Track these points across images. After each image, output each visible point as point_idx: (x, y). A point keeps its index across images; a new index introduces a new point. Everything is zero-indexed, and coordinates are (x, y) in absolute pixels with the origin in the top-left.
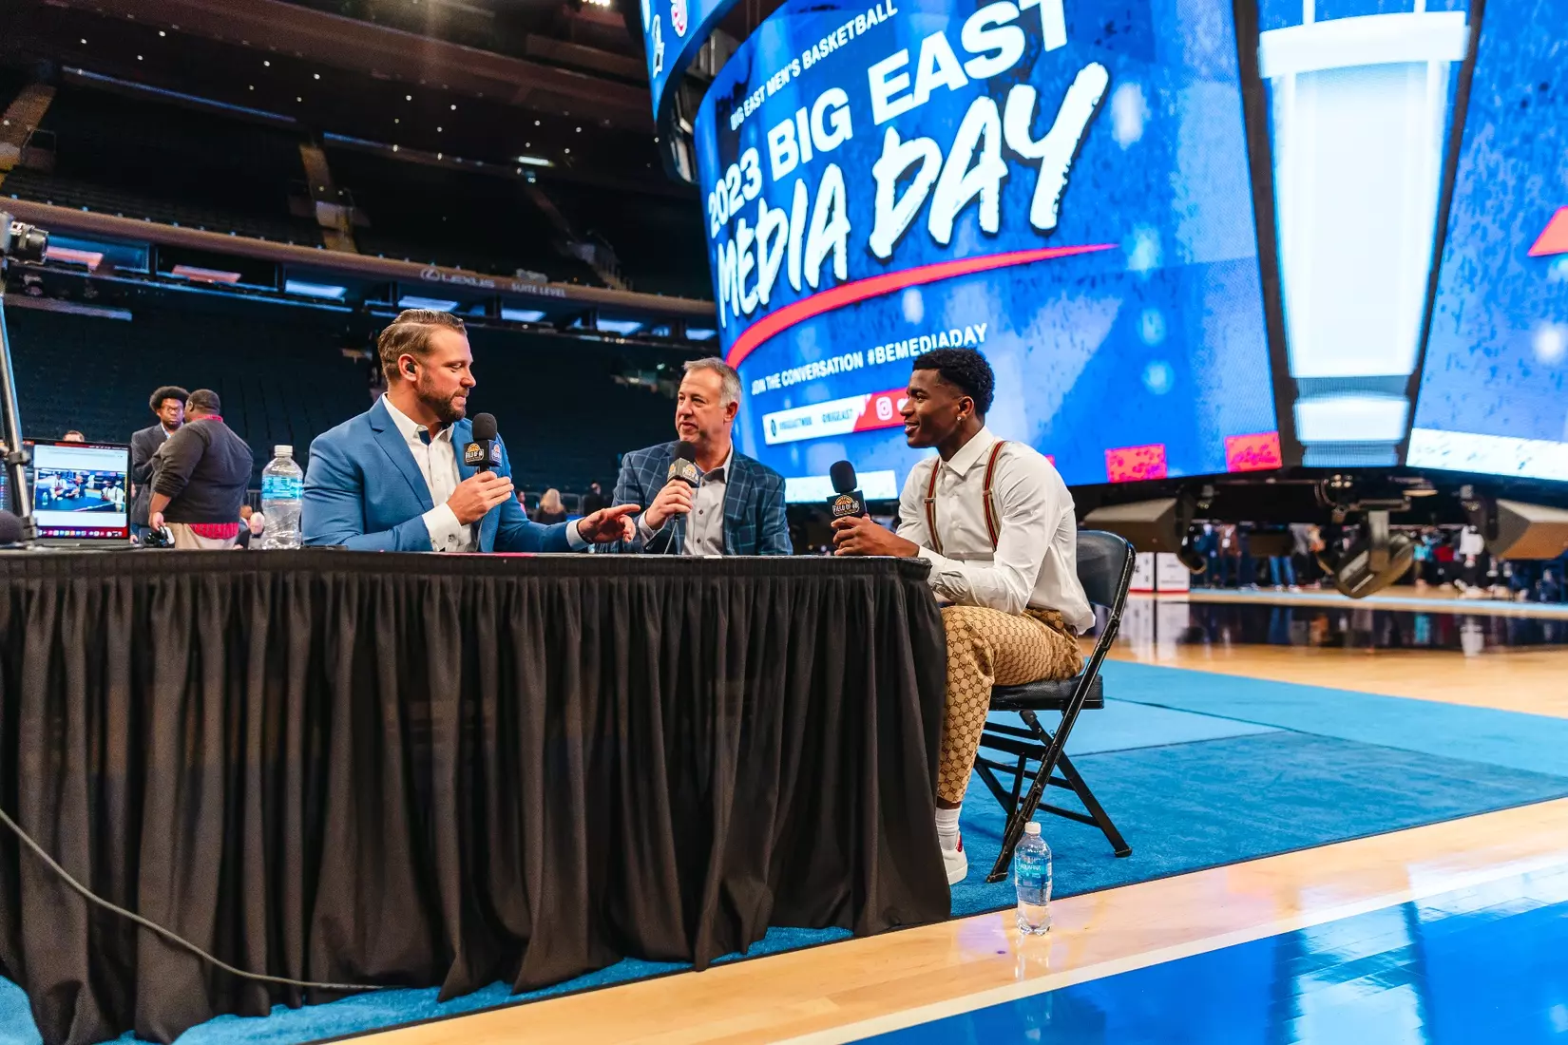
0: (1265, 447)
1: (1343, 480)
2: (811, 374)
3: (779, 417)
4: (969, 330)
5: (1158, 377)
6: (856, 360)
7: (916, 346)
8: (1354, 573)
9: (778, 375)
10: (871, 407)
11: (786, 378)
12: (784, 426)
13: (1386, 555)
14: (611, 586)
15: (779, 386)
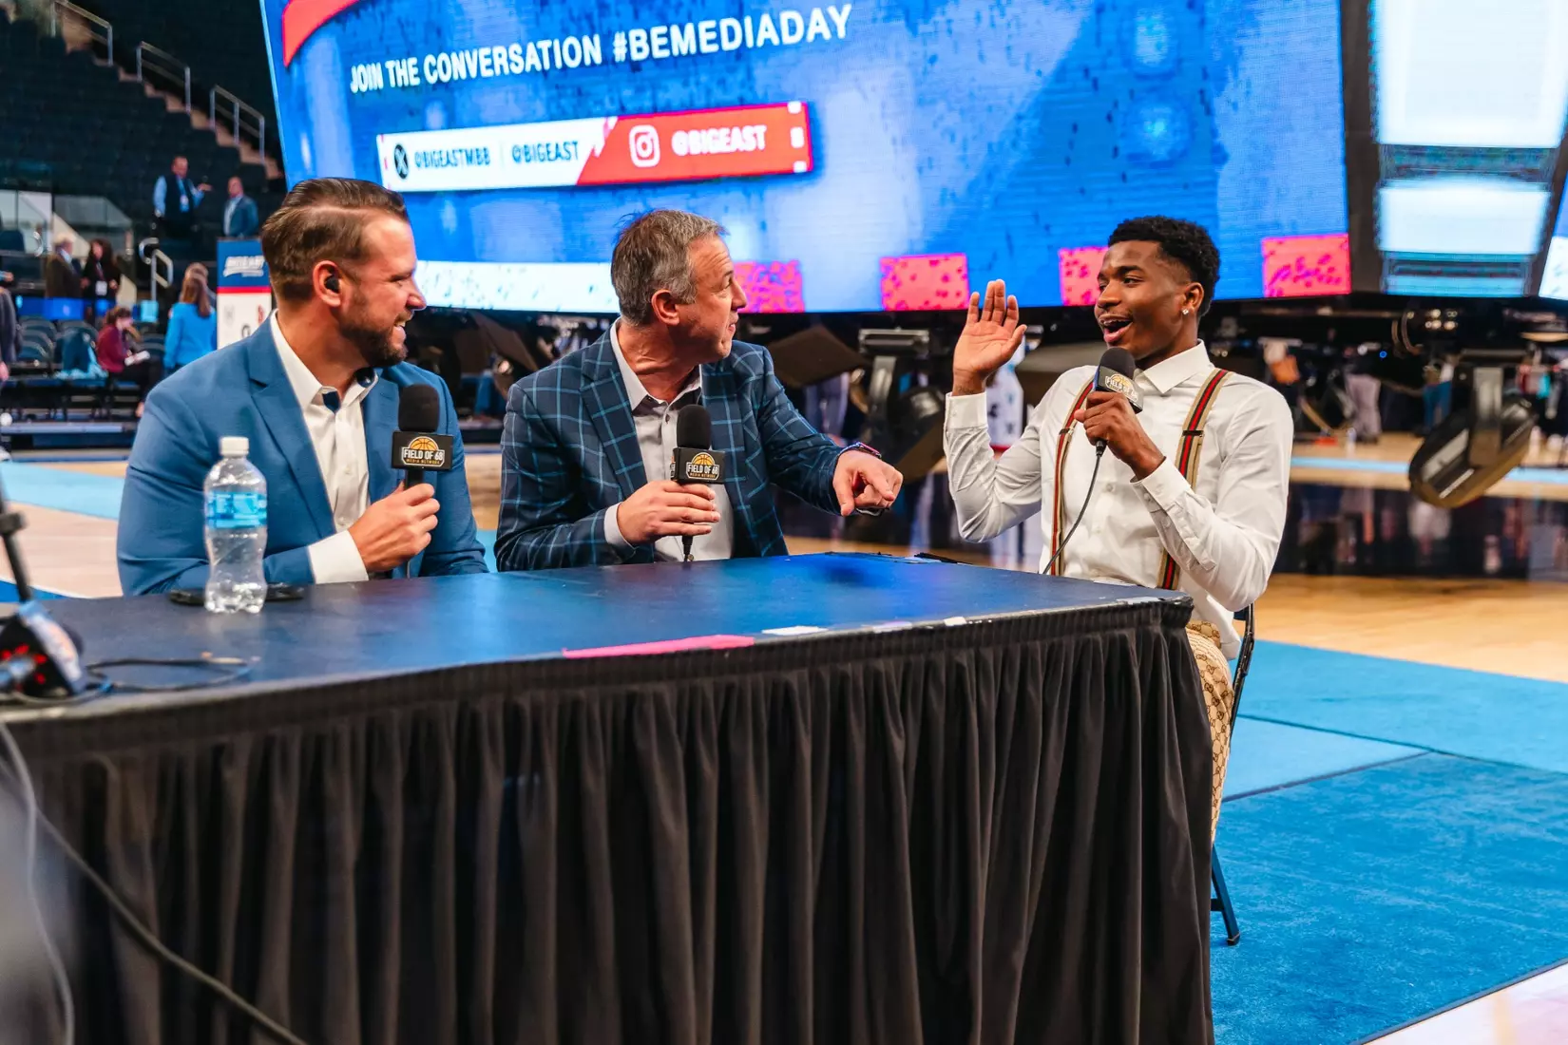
0: (1326, 258)
1: (1444, 319)
2: (491, 67)
3: (415, 142)
4: (817, 15)
5: (1157, 129)
6: (592, 50)
7: (713, 35)
8: (1445, 467)
9: (413, 61)
10: (616, 143)
11: (432, 68)
12: (426, 160)
13: (1496, 438)
14: (844, 677)
15: (416, 82)
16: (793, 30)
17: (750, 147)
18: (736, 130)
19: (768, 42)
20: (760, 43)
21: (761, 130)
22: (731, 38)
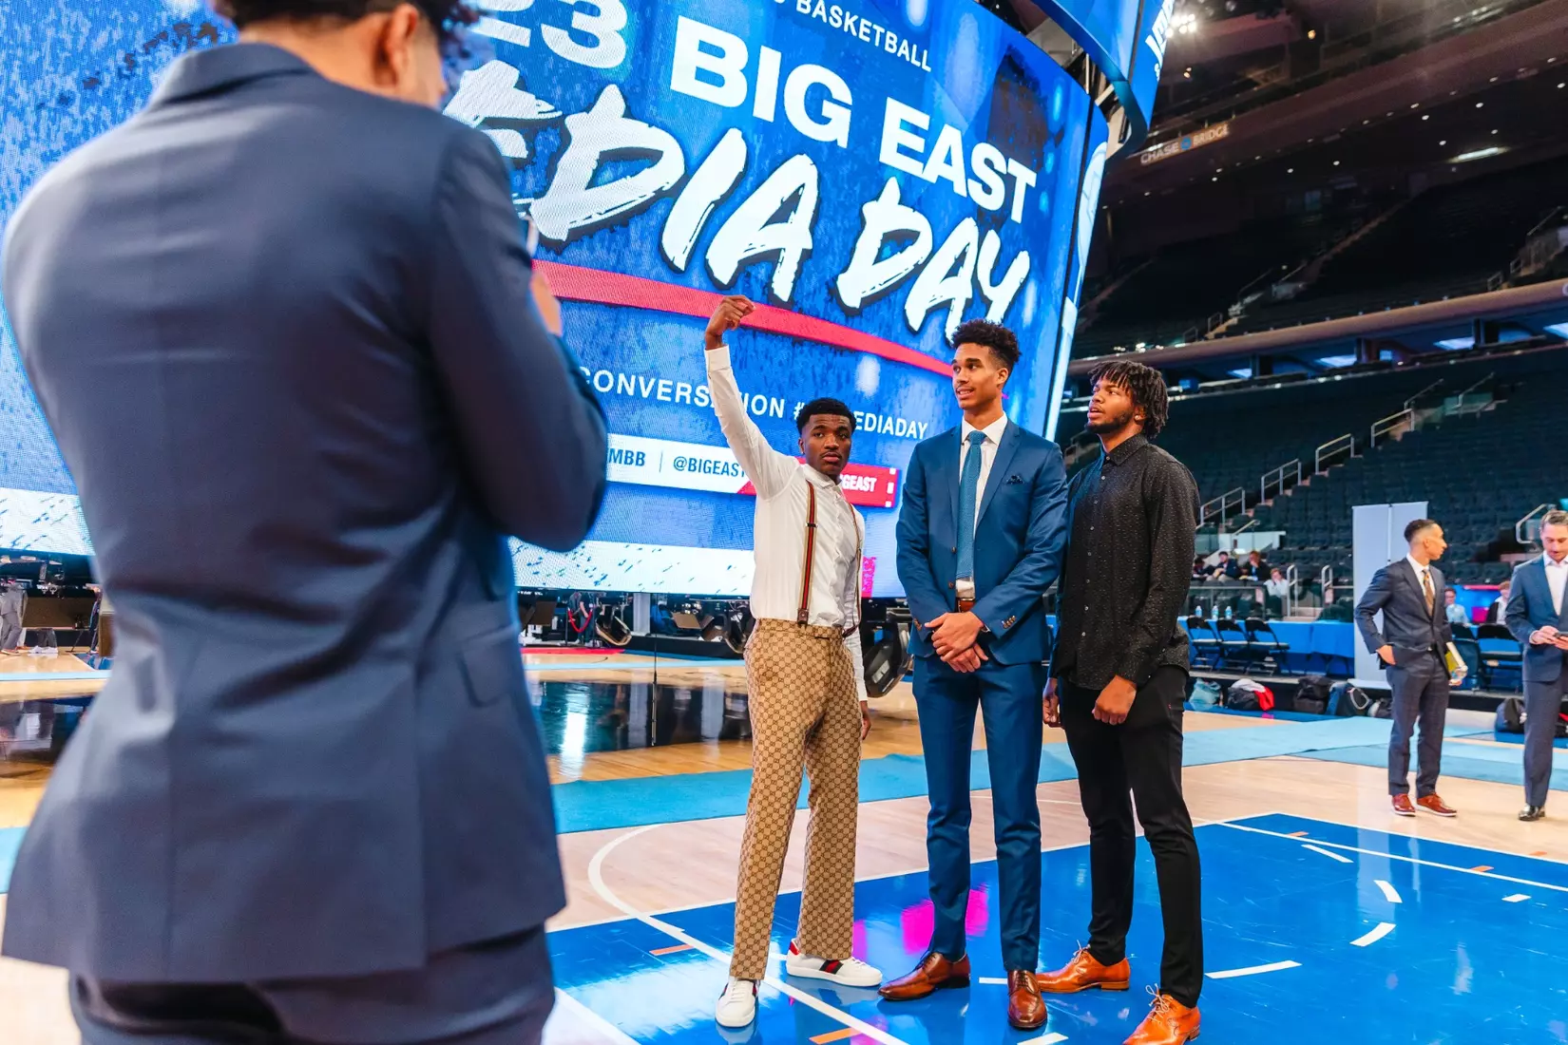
16: (901, 430)
17: (866, 489)
18: (860, 478)
19: (888, 431)
20: (884, 432)
21: (874, 480)
22: (870, 425)
